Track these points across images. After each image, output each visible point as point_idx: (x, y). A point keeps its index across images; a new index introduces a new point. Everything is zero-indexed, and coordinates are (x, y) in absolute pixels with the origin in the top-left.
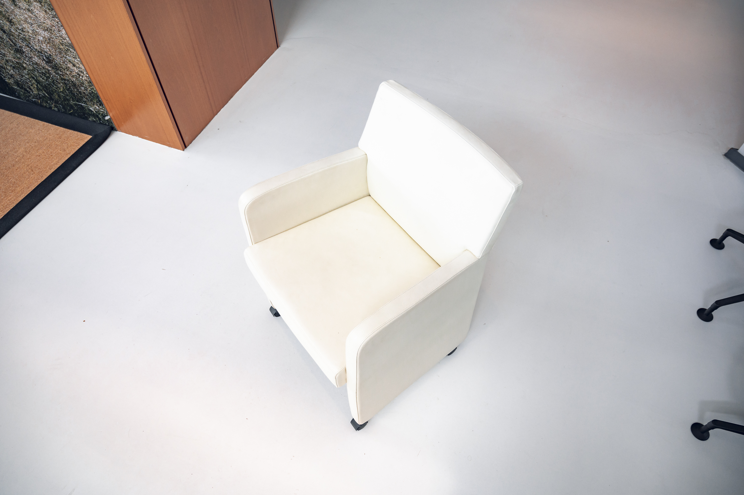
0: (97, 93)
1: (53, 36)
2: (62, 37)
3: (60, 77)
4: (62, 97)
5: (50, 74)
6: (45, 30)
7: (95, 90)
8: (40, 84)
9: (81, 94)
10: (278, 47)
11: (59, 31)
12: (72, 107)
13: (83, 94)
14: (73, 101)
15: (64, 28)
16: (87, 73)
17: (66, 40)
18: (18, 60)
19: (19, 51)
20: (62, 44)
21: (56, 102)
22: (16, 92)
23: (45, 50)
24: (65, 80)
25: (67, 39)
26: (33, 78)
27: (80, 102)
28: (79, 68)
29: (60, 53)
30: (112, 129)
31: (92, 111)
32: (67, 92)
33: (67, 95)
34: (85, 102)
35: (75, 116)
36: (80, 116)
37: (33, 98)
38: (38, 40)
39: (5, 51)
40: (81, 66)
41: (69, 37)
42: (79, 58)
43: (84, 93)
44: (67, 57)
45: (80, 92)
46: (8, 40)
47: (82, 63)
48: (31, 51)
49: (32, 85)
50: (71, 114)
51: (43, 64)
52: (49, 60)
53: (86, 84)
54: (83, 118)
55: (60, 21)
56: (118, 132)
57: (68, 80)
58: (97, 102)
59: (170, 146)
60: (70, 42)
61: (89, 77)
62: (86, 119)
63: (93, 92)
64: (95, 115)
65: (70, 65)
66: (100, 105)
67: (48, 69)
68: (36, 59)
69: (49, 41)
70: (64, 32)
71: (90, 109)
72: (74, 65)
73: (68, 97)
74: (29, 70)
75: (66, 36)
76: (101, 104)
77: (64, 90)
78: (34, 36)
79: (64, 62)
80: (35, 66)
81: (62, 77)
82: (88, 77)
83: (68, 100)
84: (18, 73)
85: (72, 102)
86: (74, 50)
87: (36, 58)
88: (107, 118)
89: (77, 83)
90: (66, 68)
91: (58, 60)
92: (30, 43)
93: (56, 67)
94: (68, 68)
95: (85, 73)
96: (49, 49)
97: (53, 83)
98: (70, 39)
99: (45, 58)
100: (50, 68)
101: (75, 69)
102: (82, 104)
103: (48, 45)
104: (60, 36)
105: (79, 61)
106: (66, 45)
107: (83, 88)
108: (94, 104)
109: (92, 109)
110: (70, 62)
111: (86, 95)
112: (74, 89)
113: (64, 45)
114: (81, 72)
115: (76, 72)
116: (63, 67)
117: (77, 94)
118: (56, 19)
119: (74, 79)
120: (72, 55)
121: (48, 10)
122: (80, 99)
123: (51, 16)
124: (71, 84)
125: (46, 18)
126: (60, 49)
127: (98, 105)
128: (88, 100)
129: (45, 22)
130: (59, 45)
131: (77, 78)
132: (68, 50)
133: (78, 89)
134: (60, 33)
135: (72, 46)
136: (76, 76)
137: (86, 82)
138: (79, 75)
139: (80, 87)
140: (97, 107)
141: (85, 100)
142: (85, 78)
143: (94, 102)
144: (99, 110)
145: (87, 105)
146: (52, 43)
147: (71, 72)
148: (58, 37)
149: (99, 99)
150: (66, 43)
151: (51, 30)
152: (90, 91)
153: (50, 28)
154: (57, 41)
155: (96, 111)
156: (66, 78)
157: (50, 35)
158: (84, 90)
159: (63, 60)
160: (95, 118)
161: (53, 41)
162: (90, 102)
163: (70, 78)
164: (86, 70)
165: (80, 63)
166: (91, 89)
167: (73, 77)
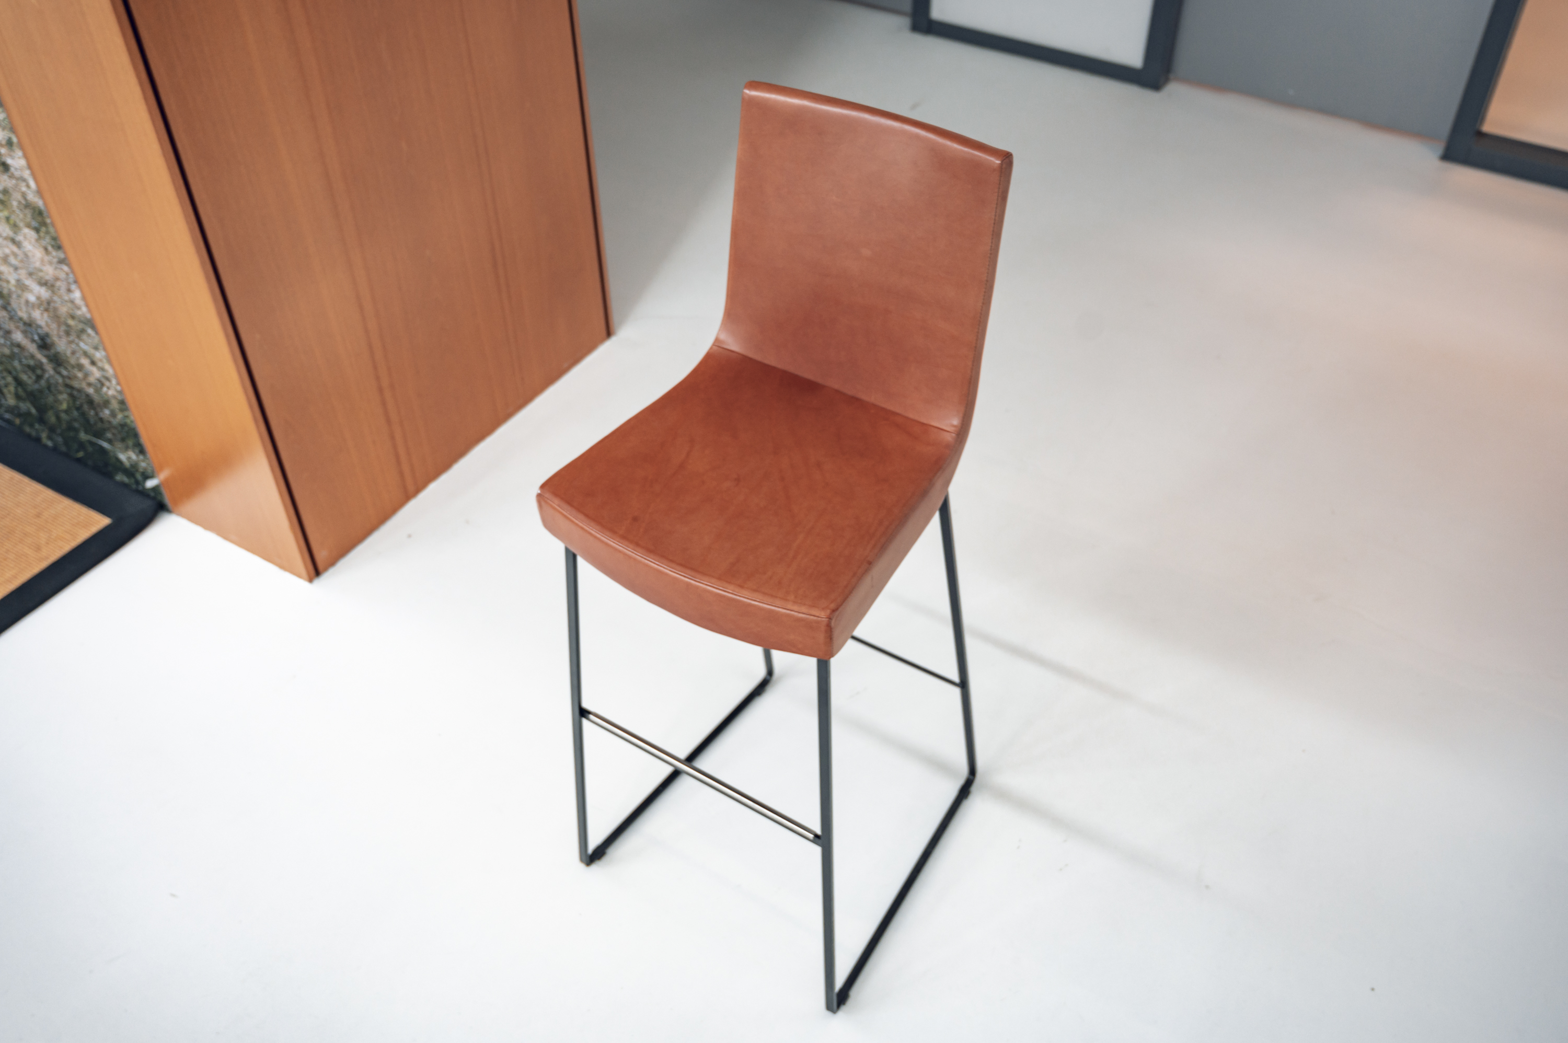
0: (134, 427)
1: (55, 298)
2: (74, 304)
3: (63, 379)
4: (64, 422)
5: (44, 371)
6: (40, 284)
7: (131, 420)
8: (21, 388)
10: (609, 333)
11: (69, 290)
12: (82, 446)
13: (107, 424)
14: (86, 432)
15: (80, 288)
16: (118, 384)
17: (82, 309)
20: (73, 317)
21: (52, 430)
23: (39, 323)
24: (72, 388)
25: (84, 309)
26: (10, 373)
27: (99, 439)
28: (103, 370)
29: (68, 333)
30: (160, 508)
31: (123, 462)
32: (75, 413)
33: (75, 420)
34: (110, 441)
36: (97, 469)
38: (28, 300)
40: (107, 367)
41: (87, 306)
42: (105, 350)
43: (109, 422)
44: (81, 344)
45: (101, 420)
47: (110, 362)
48: (11, 318)
50: (79, 460)
51: (32, 348)
52: (44, 344)
53: (115, 405)
55: (73, 272)
56: (173, 516)
57: (79, 391)
58: (134, 445)
59: (282, 567)
60: (89, 316)
62: (109, 475)
63: (127, 424)
64: (130, 472)
65: (85, 362)
66: (140, 453)
67: (41, 362)
68: (18, 337)
69: (47, 306)
70: (78, 294)
71: (119, 457)
72: (93, 363)
73: (76, 425)
75: (83, 302)
76: (142, 451)
78: (20, 292)
79: (73, 353)
80: (16, 350)
81: (68, 381)
82: (120, 391)
83: (76, 431)
85: (83, 436)
86: (95, 333)
87: (19, 334)
88: (150, 484)
89: (96, 398)
90: (77, 366)
91: (62, 345)
92: (9, 304)
93: (57, 361)
94: (80, 367)
95: (114, 382)
96: (46, 322)
97: (49, 388)
98: (90, 311)
99: (36, 338)
100: (44, 360)
101: (96, 373)
102: (105, 445)
103: (46, 315)
104: (70, 301)
105: (105, 356)
106: (80, 321)
107: (107, 412)
108: (127, 448)
109: (122, 457)
110: (86, 354)
111: (113, 427)
112: (89, 410)
113: (77, 320)
114: (107, 378)
115: (97, 376)
116: (72, 361)
117: (95, 421)
118: (65, 268)
119: (92, 391)
120: (90, 343)
121: (50, 248)
122: (99, 433)
123: (56, 260)
124: (84, 399)
125: (46, 263)
126: (67, 325)
127: (137, 453)
128: (116, 437)
129: (44, 269)
130: (67, 318)
131: (96, 389)
132: (84, 330)
133: (97, 412)
134: (71, 294)
135: (91, 324)
136: (95, 384)
137: (115, 401)
138: (101, 383)
139: (102, 409)
140: (133, 455)
141: (110, 435)
142: (114, 392)
143: (128, 445)
144: (137, 462)
145: (113, 447)
146: (54, 312)
147: (87, 375)
148: (66, 302)
149: (138, 440)
150: (80, 316)
151: (53, 285)
152: (121, 419)
153: (52, 282)
154: (62, 309)
155: (130, 465)
156: (76, 385)
157: (51, 296)
158: (109, 417)
159: (71, 348)
160: (128, 478)
161: (56, 308)
162: (121, 443)
163: (82, 387)
164: (116, 376)
165: (105, 361)
166: (124, 417)
167: (88, 385)
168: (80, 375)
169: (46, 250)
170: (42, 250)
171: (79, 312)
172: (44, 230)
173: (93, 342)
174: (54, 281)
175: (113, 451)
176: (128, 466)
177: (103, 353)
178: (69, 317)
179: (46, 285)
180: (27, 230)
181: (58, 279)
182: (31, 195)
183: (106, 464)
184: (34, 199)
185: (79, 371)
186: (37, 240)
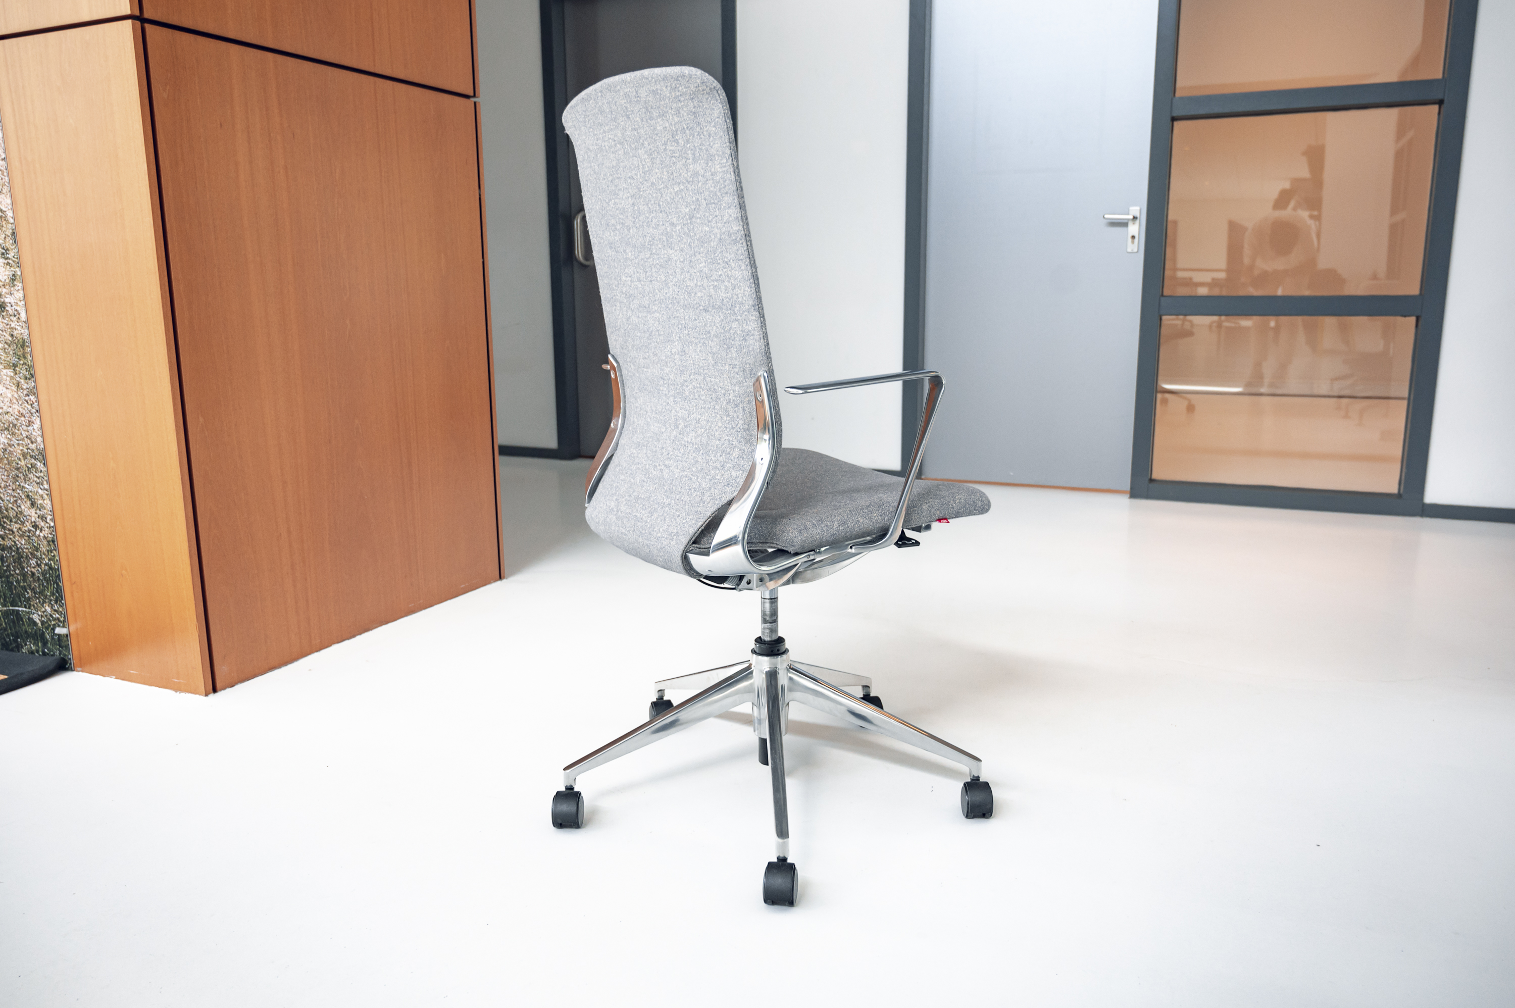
0: (58, 567)
2: (30, 439)
7: (57, 560)
9: (24, 581)
10: (501, 577)
11: (30, 423)
13: (30, 579)
14: (5, 604)
15: (40, 417)
16: (53, 520)
17: (36, 442)
25: (39, 439)
27: (15, 606)
28: (41, 508)
30: (63, 666)
31: (35, 623)
34: (27, 601)
41: (43, 436)
42: (48, 482)
43: (33, 574)
44: (26, 486)
45: (24, 575)
47: (50, 495)
53: (43, 547)
54: (12, 650)
55: (38, 401)
56: (75, 673)
57: (11, 549)
58: (53, 594)
60: (42, 446)
61: (53, 529)
62: (19, 647)
63: (51, 568)
64: (39, 636)
65: (25, 507)
66: (56, 601)
70: (37, 425)
71: (32, 619)
72: (33, 504)
75: (39, 433)
76: (60, 598)
82: (53, 527)
86: (44, 464)
88: (58, 631)
89: (26, 550)
94: (18, 516)
95: (49, 517)
98: (44, 441)
101: (32, 514)
102: (21, 609)
104: (27, 437)
105: (47, 490)
106: (31, 457)
107: (33, 562)
108: (44, 602)
109: (36, 618)
110: (28, 496)
111: (34, 581)
112: (15, 570)
113: (29, 457)
114: (43, 518)
115: (33, 519)
116: (12, 514)
117: (18, 582)
118: (32, 398)
119: (23, 542)
120: (35, 479)
121: (22, 381)
122: (19, 596)
123: (25, 392)
124: (13, 556)
125: (15, 401)
126: (18, 469)
127: (53, 603)
128: (35, 593)
129: (10, 410)
130: (20, 459)
131: (29, 537)
132: (33, 466)
133: (23, 568)
134: (30, 428)
135: (42, 455)
136: (29, 531)
137: (45, 543)
138: (35, 526)
139: (28, 561)
140: (48, 609)
141: (29, 594)
142: (46, 532)
143: (46, 597)
144: (51, 616)
145: (29, 608)
146: (7, 459)
147: (23, 523)
148: (23, 440)
149: (58, 585)
150: (33, 450)
151: (15, 426)
152: (46, 564)
153: (15, 422)
154: (18, 451)
155: (42, 622)
156: (8, 543)
157: (10, 440)
158: (34, 568)
159: (15, 496)
160: (36, 644)
161: (11, 453)
162: (38, 598)
163: (15, 542)
164: (53, 511)
165: (45, 496)
166: (49, 560)
167: (22, 536)
168: (15, 526)
169: (18, 385)
170: (14, 388)
171: (33, 446)
172: (21, 362)
173: (39, 478)
174: (17, 419)
175: (28, 613)
176: (40, 625)
177: (46, 486)
178: (21, 457)
179: (7, 429)
180: (5, 371)
181: (23, 415)
182: (19, 328)
183: (17, 636)
184: (21, 331)
185: (16, 523)
186: (12, 378)
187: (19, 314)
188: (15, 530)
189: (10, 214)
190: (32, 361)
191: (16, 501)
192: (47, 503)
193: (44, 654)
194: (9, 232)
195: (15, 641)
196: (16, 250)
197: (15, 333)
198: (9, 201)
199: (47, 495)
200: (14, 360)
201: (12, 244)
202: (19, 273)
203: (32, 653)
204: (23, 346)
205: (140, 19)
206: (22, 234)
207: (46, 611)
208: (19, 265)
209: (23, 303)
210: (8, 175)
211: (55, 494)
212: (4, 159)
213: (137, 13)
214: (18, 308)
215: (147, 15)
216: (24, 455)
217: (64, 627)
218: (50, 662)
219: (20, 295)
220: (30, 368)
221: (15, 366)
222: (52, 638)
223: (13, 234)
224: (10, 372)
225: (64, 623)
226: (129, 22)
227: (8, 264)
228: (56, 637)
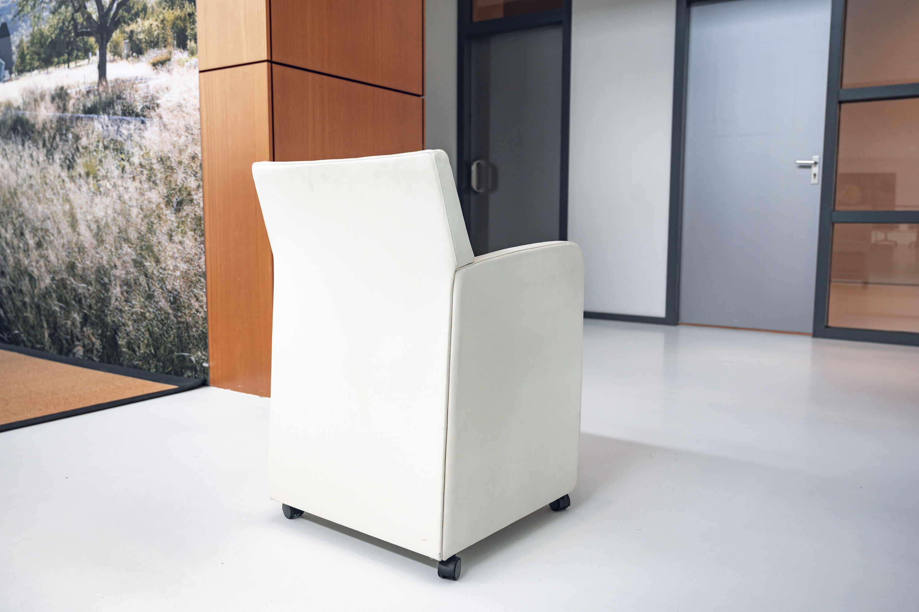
0: (207, 332)
1: (191, 268)
3: (177, 319)
4: (167, 350)
5: (167, 318)
6: (185, 262)
7: (206, 328)
8: (151, 338)
9: (189, 339)
11: (200, 258)
12: (172, 361)
13: (192, 338)
14: (178, 352)
15: (205, 255)
16: (207, 308)
17: (202, 268)
18: (144, 310)
19: (150, 297)
22: (121, 357)
23: (176, 288)
24: (180, 323)
25: (204, 267)
26: (149, 330)
27: (183, 352)
28: (202, 301)
29: (189, 287)
30: (204, 384)
31: (192, 362)
32: (176, 340)
33: (174, 345)
34: (189, 350)
35: (171, 374)
36: (176, 374)
37: (137, 360)
38: (175, 276)
39: (136, 301)
41: (206, 265)
42: (206, 288)
43: (194, 336)
44: (195, 290)
45: (189, 336)
46: (146, 285)
47: (206, 295)
48: (162, 293)
49: (143, 342)
51: (167, 307)
52: (175, 301)
53: (200, 322)
54: (179, 376)
56: (210, 387)
57: (183, 323)
58: (203, 346)
60: (205, 270)
62: (182, 374)
63: (203, 332)
64: (193, 369)
65: (193, 301)
66: (204, 350)
67: (169, 314)
68: (162, 303)
69: (185, 275)
70: (203, 260)
71: (191, 359)
72: (197, 300)
73: (174, 348)
74: (149, 320)
75: (204, 263)
76: (206, 348)
77: (174, 339)
78: (173, 273)
80: (157, 313)
81: (179, 319)
83: (173, 352)
84: (136, 327)
85: (175, 354)
86: (205, 279)
87: (163, 301)
88: (205, 365)
89: (192, 323)
90: (188, 306)
91: (184, 297)
92: (165, 283)
93: (178, 308)
95: (205, 307)
96: (181, 286)
97: (167, 331)
98: (206, 268)
99: (172, 298)
100: (171, 312)
101: (196, 305)
102: (186, 354)
103: (182, 280)
104: (198, 266)
105: (205, 292)
106: (199, 275)
107: (194, 330)
108: (198, 350)
109: (193, 359)
110: (195, 296)
111: (194, 339)
112: (184, 334)
113: (197, 276)
114: (201, 307)
115: (197, 307)
116: (186, 305)
117: (186, 340)
118: (202, 246)
119: (190, 319)
120: (200, 287)
121: (198, 238)
122: (185, 347)
123: (199, 243)
124: (185, 327)
125: (193, 247)
126: (191, 282)
127: (202, 350)
128: (194, 345)
129: (190, 252)
130: (193, 277)
131: (194, 317)
132: (199, 280)
133: (189, 333)
134: (200, 261)
135: (204, 275)
136: (194, 313)
137: (201, 319)
138: (197, 311)
139: (192, 329)
140: (200, 354)
141: (191, 346)
142: (202, 314)
143: (199, 348)
144: (201, 357)
145: (190, 353)
146: (187, 277)
147: (191, 310)
148: (195, 267)
149: (206, 341)
150: (200, 272)
151: (192, 260)
152: (201, 331)
153: (192, 258)
154: (192, 272)
155: (196, 361)
156: (183, 320)
157: (189, 267)
158: (195, 332)
159: (188, 296)
160: (192, 373)
161: (189, 274)
162: (195, 348)
163: (186, 319)
164: (207, 303)
165: (204, 296)
166: (203, 328)
167: (190, 316)
168: (187, 311)
169: (196, 239)
170: (194, 241)
171: (200, 270)
172: (199, 228)
173: (201, 286)
174: (193, 257)
175: (188, 356)
176: (195, 362)
177: (205, 290)
178: (194, 276)
179: (188, 262)
180: (190, 233)
181: (196, 254)
182: (199, 211)
183: (182, 368)
184: (200, 212)
185: (188, 309)
186: (193, 236)
187: (199, 204)
188: (187, 313)
189: (200, 155)
190: (204, 227)
191: (189, 299)
192: (204, 299)
193: (195, 377)
194: (199, 164)
195: (181, 371)
196: (201, 173)
197: (197, 214)
198: (200, 149)
199: (205, 295)
200: (195, 227)
201: (200, 170)
202: (201, 184)
203: (189, 377)
204: (200, 220)
205: (270, 61)
206: (205, 165)
207: (198, 355)
208: (202, 180)
209: (202, 198)
210: (201, 137)
211: (209, 294)
212: (199, 129)
213: (270, 59)
214: (200, 201)
215: (274, 59)
216: (195, 275)
217: (207, 363)
218: (199, 381)
219: (201, 195)
220: (202, 231)
221: (195, 230)
222: (200, 369)
223: (201, 165)
224: (192, 233)
225: (207, 361)
226: (266, 63)
227: (197, 180)
228: (202, 369)
